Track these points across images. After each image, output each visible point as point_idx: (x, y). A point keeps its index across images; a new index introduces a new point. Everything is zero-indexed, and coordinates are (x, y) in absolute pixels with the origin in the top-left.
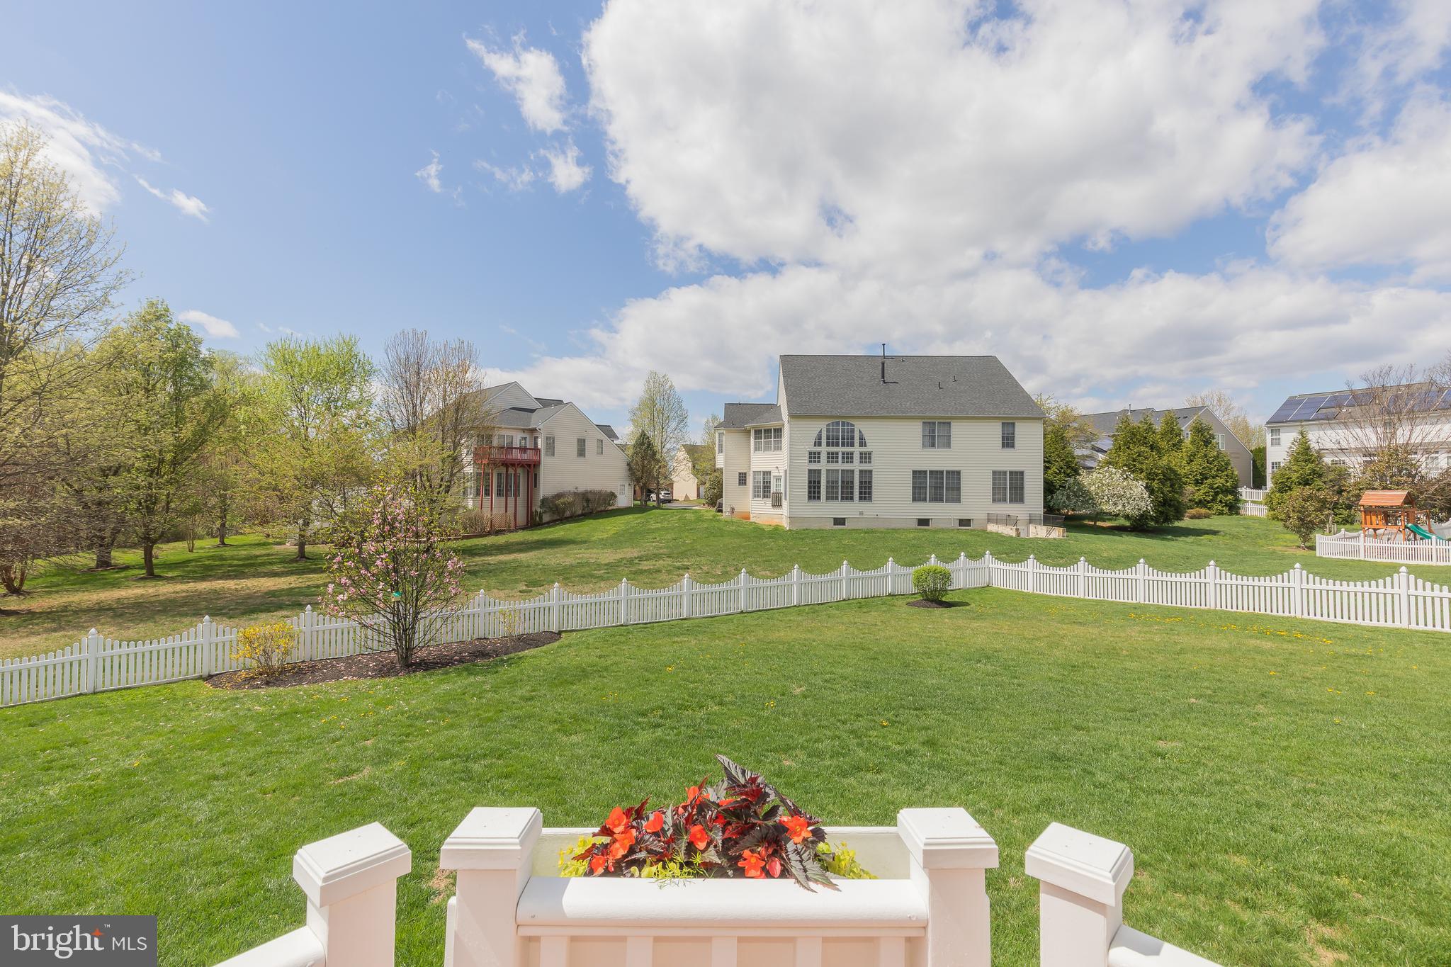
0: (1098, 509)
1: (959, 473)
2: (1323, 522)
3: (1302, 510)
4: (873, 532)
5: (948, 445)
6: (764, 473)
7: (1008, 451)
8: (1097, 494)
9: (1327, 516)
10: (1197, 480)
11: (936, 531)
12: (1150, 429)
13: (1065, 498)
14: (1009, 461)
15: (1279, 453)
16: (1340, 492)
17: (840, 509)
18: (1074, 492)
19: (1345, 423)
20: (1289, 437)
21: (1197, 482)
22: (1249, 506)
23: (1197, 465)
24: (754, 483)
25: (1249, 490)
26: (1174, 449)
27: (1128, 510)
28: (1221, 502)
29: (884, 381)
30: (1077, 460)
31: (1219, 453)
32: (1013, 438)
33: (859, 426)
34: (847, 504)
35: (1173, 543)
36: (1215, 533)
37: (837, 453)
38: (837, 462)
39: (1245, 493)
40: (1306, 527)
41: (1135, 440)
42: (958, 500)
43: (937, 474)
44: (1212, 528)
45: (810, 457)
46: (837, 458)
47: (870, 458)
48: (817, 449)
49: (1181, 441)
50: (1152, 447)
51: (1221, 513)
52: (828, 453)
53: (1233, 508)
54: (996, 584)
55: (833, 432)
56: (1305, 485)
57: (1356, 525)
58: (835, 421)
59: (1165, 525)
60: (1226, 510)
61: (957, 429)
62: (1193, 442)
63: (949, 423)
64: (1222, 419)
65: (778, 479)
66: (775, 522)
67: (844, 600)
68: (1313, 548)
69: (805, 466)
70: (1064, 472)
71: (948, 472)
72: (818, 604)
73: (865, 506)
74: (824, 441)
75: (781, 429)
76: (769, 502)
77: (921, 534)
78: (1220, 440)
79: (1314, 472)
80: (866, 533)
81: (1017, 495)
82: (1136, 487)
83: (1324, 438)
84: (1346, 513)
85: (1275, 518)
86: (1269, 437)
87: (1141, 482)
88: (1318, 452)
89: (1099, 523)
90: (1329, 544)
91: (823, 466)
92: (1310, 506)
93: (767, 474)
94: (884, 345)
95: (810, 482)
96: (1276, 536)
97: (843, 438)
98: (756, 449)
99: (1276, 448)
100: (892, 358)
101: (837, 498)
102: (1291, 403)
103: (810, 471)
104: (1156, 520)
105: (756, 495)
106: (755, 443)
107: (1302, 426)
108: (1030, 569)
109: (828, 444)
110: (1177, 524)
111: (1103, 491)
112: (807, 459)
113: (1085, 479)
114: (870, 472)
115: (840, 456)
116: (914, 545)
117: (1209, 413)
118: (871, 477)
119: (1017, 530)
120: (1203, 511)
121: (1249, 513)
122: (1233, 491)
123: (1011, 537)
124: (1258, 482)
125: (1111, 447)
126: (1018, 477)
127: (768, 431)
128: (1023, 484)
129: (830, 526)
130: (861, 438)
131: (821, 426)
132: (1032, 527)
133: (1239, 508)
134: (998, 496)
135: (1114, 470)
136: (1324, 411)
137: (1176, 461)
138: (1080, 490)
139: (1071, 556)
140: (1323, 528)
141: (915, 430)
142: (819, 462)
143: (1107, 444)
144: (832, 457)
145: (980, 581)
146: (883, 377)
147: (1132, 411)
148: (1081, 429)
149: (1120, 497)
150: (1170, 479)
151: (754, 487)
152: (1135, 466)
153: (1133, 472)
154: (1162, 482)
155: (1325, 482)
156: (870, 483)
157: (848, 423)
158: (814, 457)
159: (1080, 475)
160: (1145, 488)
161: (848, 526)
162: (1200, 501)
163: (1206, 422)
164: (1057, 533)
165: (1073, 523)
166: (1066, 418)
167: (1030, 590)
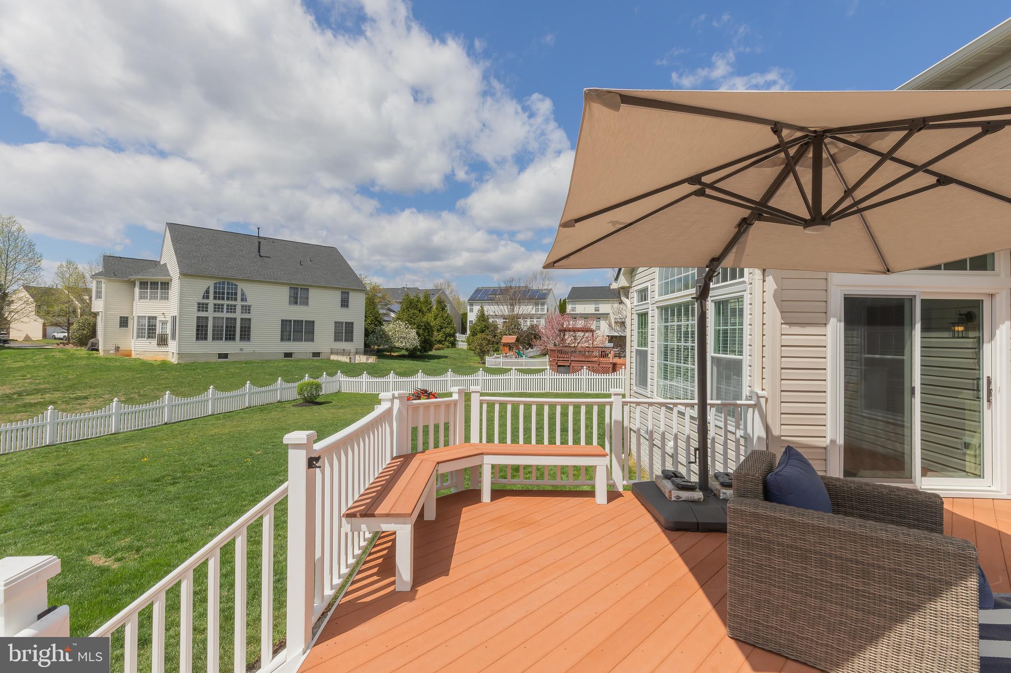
0: (392, 346)
1: (313, 322)
2: (488, 351)
3: (481, 345)
4: (251, 363)
5: (307, 304)
6: (149, 318)
7: (344, 310)
8: (392, 336)
9: (490, 348)
10: (438, 329)
11: (298, 361)
12: (418, 301)
13: (375, 339)
14: (345, 316)
15: (472, 317)
16: (495, 336)
17: (224, 346)
18: (380, 335)
19: (497, 303)
20: (476, 308)
21: (438, 331)
22: (460, 343)
23: (439, 321)
24: (138, 325)
25: (460, 335)
26: (428, 311)
27: (408, 346)
28: (448, 341)
29: (260, 255)
30: (381, 316)
31: (448, 315)
32: (348, 302)
33: (241, 286)
34: (230, 343)
35: (428, 363)
36: (446, 357)
37: (223, 305)
38: (223, 312)
39: (458, 336)
40: (482, 353)
41: (411, 306)
42: (312, 340)
43: (298, 323)
44: (445, 355)
45: (199, 307)
46: (223, 308)
47: (249, 310)
48: (205, 301)
49: (431, 307)
50: (420, 311)
51: (448, 347)
52: (215, 305)
53: (453, 344)
54: (344, 390)
55: (219, 289)
56: (482, 333)
57: (500, 352)
58: (221, 281)
59: (424, 353)
60: (450, 345)
61: (313, 294)
62: (437, 308)
63: (308, 289)
64: (449, 296)
65: (164, 323)
66: (160, 357)
67: (247, 408)
68: (484, 363)
69: (194, 314)
70: (374, 323)
71: (306, 321)
72: (228, 412)
73: (244, 345)
74: (211, 295)
75: (168, 283)
76: (154, 342)
77: (288, 363)
78: (448, 308)
79: (486, 326)
80: (246, 363)
81: (349, 338)
82: (412, 332)
83: (490, 310)
84: (496, 346)
85: (470, 349)
86: (469, 307)
87: (414, 330)
88: (487, 316)
89: (392, 354)
90: (491, 361)
91: (210, 314)
92: (484, 343)
93: (152, 319)
94: (259, 228)
95: (198, 326)
96: (471, 358)
97: (228, 293)
98: (141, 298)
99: (471, 313)
100: (265, 238)
101: (221, 339)
102: (478, 291)
103: (198, 318)
104: (420, 351)
105: (140, 335)
106: (141, 293)
107: (482, 303)
108: (364, 380)
109: (215, 298)
110: (430, 353)
111: (396, 335)
112: (196, 308)
113: (387, 328)
114: (250, 320)
115: (225, 307)
116: (285, 370)
117: (444, 293)
118: (250, 324)
119: (350, 358)
120: (441, 346)
121: (460, 347)
122: (453, 335)
123: (346, 363)
124: (464, 331)
125: (399, 309)
126: (350, 326)
127: (154, 285)
128: (352, 330)
129: (215, 359)
130: (243, 294)
131: (210, 283)
132: (357, 357)
133: (455, 344)
134: (337, 338)
135: (401, 323)
136: (490, 296)
137: (429, 317)
138: (384, 334)
139: (381, 372)
140: (488, 353)
141: (284, 293)
142: (207, 311)
143: (397, 307)
144: (218, 308)
145: (333, 389)
146: (259, 252)
147: (408, 288)
148: (383, 298)
149: (404, 338)
150: (428, 329)
151: (138, 329)
152: (411, 321)
153: (410, 324)
154: (424, 330)
155: (489, 331)
156: (249, 328)
157: (232, 284)
158: (202, 307)
159: (383, 325)
160: (416, 333)
161: (230, 359)
162: (439, 340)
163: (443, 298)
164: (372, 360)
165: (380, 354)
166: (375, 289)
167: (364, 392)
